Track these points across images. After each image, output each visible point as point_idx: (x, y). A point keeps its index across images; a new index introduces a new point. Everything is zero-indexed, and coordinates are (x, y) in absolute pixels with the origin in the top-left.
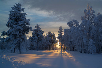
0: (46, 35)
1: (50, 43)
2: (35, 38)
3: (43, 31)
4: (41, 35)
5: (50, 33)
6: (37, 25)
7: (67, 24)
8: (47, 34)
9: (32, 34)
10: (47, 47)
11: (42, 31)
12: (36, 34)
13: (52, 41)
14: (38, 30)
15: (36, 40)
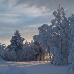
0: (31, 43)
1: (35, 53)
3: (24, 38)
6: (16, 31)
7: (39, 29)
9: (11, 42)
14: (17, 37)
15: (14, 49)
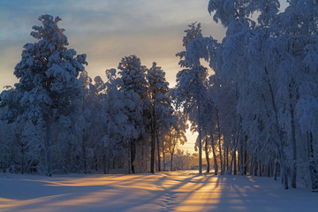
0: (105, 80)
1: (130, 132)
2: (32, 100)
3: (83, 56)
4: (68, 77)
5: (131, 65)
7: (210, 10)
8: (113, 72)
9: (18, 72)
10: (115, 152)
11: (73, 52)
12: (37, 75)
13: (146, 113)
14: (52, 47)
15: (38, 109)
